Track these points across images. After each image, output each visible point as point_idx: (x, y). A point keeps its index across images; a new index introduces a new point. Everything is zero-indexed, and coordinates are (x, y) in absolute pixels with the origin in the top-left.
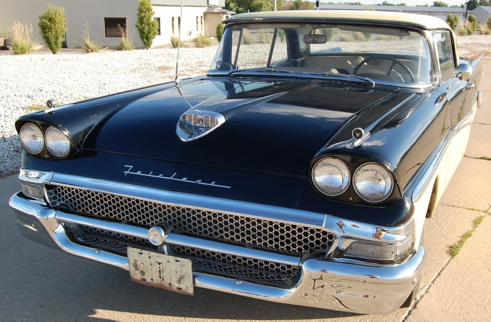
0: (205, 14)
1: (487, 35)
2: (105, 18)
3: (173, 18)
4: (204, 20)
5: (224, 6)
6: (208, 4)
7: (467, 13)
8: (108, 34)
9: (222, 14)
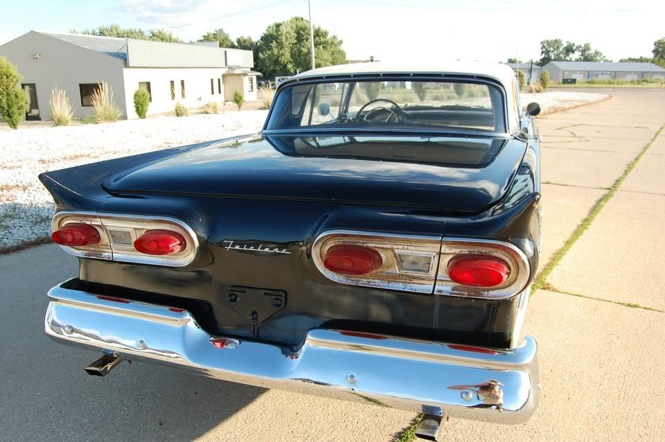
0: (224, 76)
1: (538, 94)
2: (81, 85)
3: (172, 83)
4: (223, 82)
5: (253, 66)
6: (226, 65)
7: (531, 69)
8: (85, 103)
9: (242, 76)
